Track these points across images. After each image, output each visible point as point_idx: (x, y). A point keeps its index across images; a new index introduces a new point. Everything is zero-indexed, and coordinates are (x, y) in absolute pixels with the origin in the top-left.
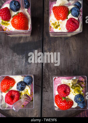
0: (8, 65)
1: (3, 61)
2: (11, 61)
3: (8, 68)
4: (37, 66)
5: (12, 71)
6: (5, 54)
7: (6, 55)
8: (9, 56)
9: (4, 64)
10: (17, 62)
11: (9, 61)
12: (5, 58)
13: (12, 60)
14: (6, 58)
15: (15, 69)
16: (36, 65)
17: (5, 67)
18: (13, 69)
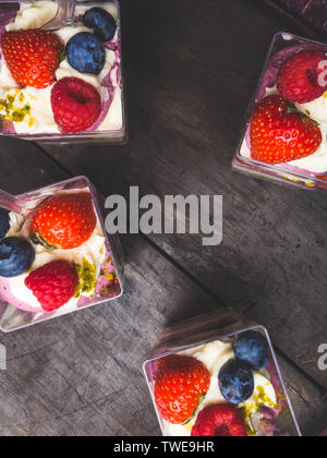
0: (84, 353)
1: (59, 358)
2: (78, 336)
3: (92, 363)
4: (157, 273)
5: (109, 357)
6: (43, 337)
7: (52, 336)
8: (59, 329)
9: (71, 366)
10: (96, 323)
11: (76, 343)
12: (54, 347)
13: (77, 332)
14: (61, 344)
15: (111, 344)
16: (152, 273)
17: (82, 369)
18: (108, 351)
